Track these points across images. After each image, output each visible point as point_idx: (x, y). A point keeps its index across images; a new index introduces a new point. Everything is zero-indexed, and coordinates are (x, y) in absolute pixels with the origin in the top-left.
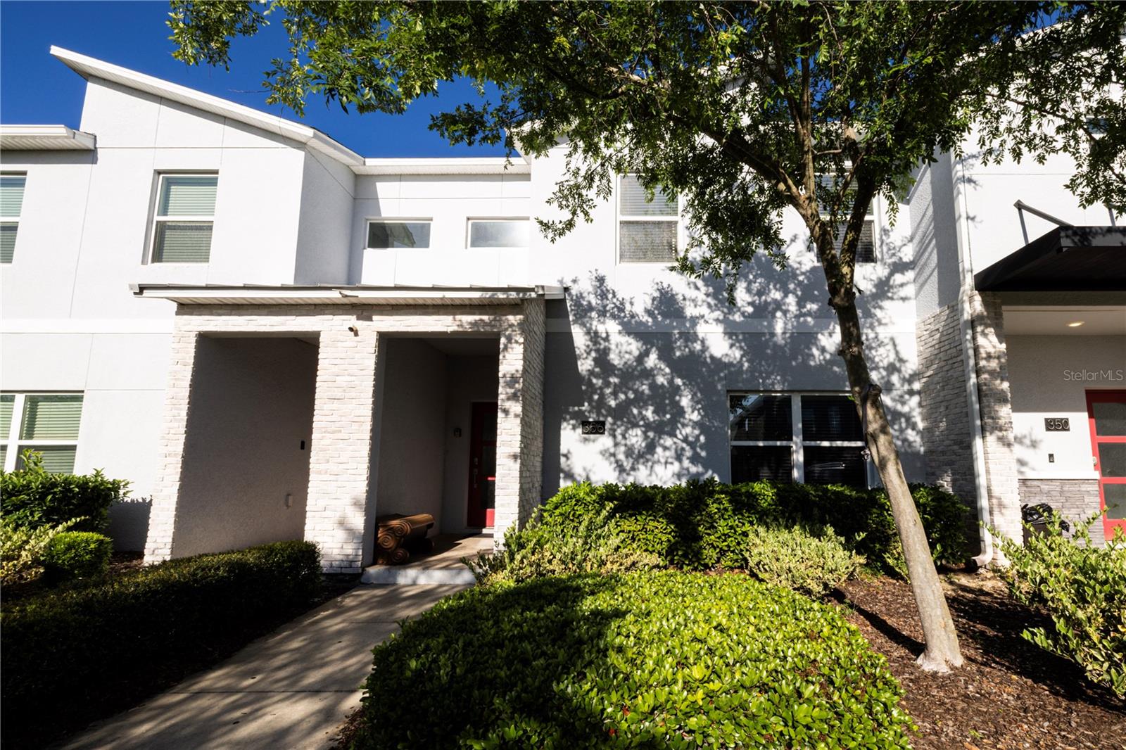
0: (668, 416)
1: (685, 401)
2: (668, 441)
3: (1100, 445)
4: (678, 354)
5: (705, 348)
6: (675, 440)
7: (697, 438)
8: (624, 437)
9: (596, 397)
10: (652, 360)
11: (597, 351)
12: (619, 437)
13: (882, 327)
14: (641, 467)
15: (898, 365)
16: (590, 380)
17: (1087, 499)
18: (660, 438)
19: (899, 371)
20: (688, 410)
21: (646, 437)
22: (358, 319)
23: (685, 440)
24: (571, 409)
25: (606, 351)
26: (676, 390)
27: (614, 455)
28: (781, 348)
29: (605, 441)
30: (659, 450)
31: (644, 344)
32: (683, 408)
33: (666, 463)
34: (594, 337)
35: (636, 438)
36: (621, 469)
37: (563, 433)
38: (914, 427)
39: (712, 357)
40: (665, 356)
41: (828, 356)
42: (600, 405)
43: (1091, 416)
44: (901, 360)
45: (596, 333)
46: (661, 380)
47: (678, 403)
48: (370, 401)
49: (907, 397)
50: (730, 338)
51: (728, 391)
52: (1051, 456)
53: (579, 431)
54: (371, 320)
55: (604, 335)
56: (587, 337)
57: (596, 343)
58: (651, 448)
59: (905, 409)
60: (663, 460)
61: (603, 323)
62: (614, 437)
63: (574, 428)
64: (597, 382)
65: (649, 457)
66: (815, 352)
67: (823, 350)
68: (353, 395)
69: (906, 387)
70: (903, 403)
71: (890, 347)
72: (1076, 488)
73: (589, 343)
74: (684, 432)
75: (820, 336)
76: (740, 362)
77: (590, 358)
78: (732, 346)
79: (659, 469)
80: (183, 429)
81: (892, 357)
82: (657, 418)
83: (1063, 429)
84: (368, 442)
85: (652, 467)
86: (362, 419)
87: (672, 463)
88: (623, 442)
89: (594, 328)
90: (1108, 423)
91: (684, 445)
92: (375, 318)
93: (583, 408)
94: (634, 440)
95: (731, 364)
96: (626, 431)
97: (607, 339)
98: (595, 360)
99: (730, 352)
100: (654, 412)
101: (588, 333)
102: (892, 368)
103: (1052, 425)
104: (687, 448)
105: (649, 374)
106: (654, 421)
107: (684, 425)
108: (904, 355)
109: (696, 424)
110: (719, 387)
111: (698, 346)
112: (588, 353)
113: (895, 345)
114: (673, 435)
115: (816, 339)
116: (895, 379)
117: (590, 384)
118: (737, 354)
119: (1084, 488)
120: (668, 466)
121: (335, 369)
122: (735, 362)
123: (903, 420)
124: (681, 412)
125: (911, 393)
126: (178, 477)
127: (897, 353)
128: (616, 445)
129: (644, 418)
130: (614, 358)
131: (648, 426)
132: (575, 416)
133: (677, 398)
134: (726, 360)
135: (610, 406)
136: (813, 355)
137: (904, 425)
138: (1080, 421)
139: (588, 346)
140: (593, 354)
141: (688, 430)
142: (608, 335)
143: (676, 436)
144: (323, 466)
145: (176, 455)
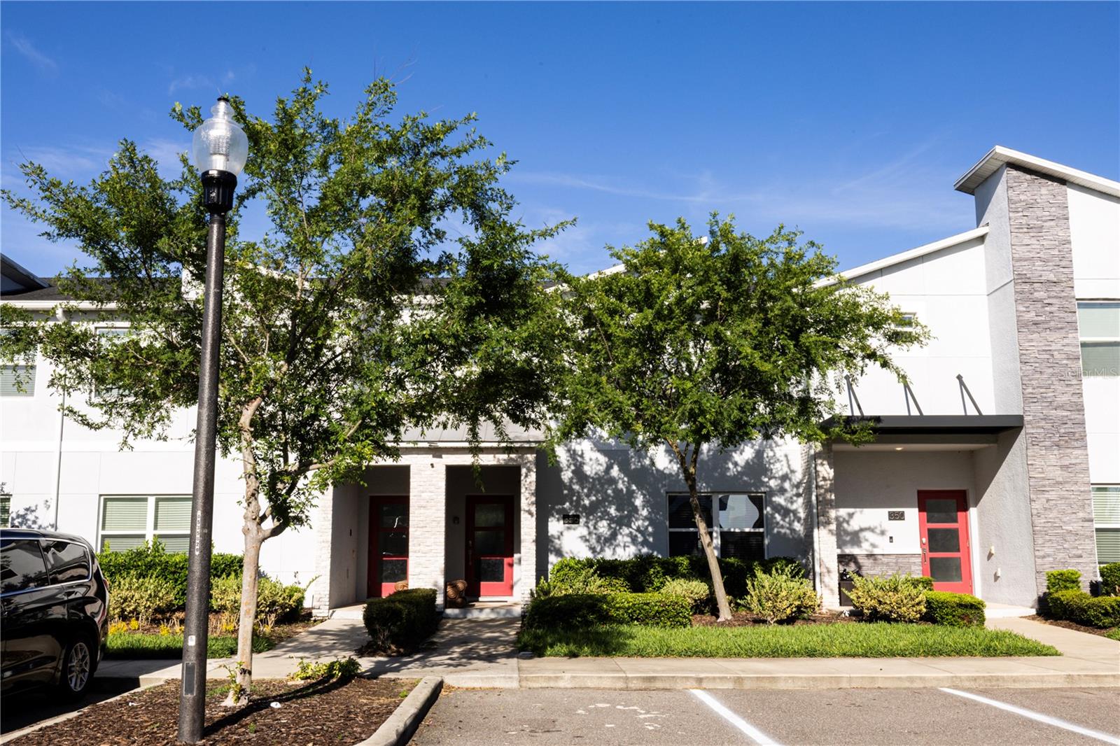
0: (626, 512)
1: (639, 502)
2: (626, 530)
3: (929, 530)
4: (633, 467)
5: (653, 463)
6: (631, 530)
7: (646, 528)
8: (595, 528)
9: (575, 498)
10: (615, 472)
11: (575, 465)
12: (592, 528)
13: (778, 448)
14: (606, 549)
15: (790, 476)
16: (570, 486)
17: (913, 568)
18: (620, 528)
19: (790, 480)
20: (640, 508)
21: (610, 527)
22: (434, 457)
23: (638, 530)
24: (557, 507)
25: (582, 464)
26: (631, 494)
27: (587, 540)
28: (706, 462)
29: (581, 530)
30: (619, 537)
31: (610, 459)
32: (636, 507)
33: (625, 546)
34: (573, 454)
35: (603, 528)
36: (593, 549)
37: (550, 524)
38: (799, 520)
39: (658, 470)
40: (624, 468)
41: (739, 469)
42: (577, 505)
43: (920, 511)
44: (793, 472)
45: (574, 451)
46: (620, 486)
47: (633, 504)
48: (444, 508)
49: (795, 498)
50: (670, 455)
51: (667, 493)
52: (891, 538)
53: (562, 522)
54: (441, 457)
55: (580, 453)
56: (568, 454)
57: (574, 459)
58: (614, 536)
59: (794, 507)
60: (622, 544)
61: (580, 444)
62: (588, 527)
63: (558, 520)
64: (576, 487)
65: (613, 542)
66: (731, 466)
67: (736, 464)
68: (433, 504)
69: (795, 491)
70: (792, 503)
71: (784, 463)
72: (906, 560)
73: (569, 458)
74: (637, 524)
75: (734, 454)
76: (678, 474)
77: (570, 470)
78: (671, 461)
79: (619, 551)
80: (331, 527)
81: (785, 470)
82: (618, 514)
83: (900, 519)
84: (444, 533)
85: (614, 549)
86: (439, 519)
87: (628, 546)
88: (595, 531)
89: (573, 448)
90: (936, 515)
91: (637, 533)
92: (443, 456)
93: (565, 506)
94: (601, 530)
95: (670, 475)
96: (596, 523)
97: (582, 456)
98: (573, 472)
99: (669, 466)
100: (617, 510)
101: (569, 451)
102: (785, 478)
103: (894, 516)
104: (639, 535)
105: (613, 481)
106: (616, 516)
107: (637, 519)
108: (793, 467)
109: (646, 518)
110: (662, 491)
111: (647, 462)
112: (569, 467)
113: (788, 461)
114: (629, 526)
115: (731, 456)
116: (787, 485)
117: (571, 489)
118: (675, 467)
119: (913, 560)
120: (627, 549)
121: (421, 488)
122: (674, 473)
123: (791, 515)
124: (635, 509)
125: (798, 495)
126: (329, 555)
127: (789, 466)
128: (590, 533)
129: (608, 514)
130: (587, 469)
131: (611, 520)
132: (558, 512)
133: (633, 500)
134: (667, 472)
135: (585, 505)
136: (729, 469)
137: (792, 518)
138: (912, 514)
139: (568, 461)
140: (573, 468)
141: (640, 523)
142: (582, 454)
143: (631, 527)
144: (418, 548)
145: (327, 542)
